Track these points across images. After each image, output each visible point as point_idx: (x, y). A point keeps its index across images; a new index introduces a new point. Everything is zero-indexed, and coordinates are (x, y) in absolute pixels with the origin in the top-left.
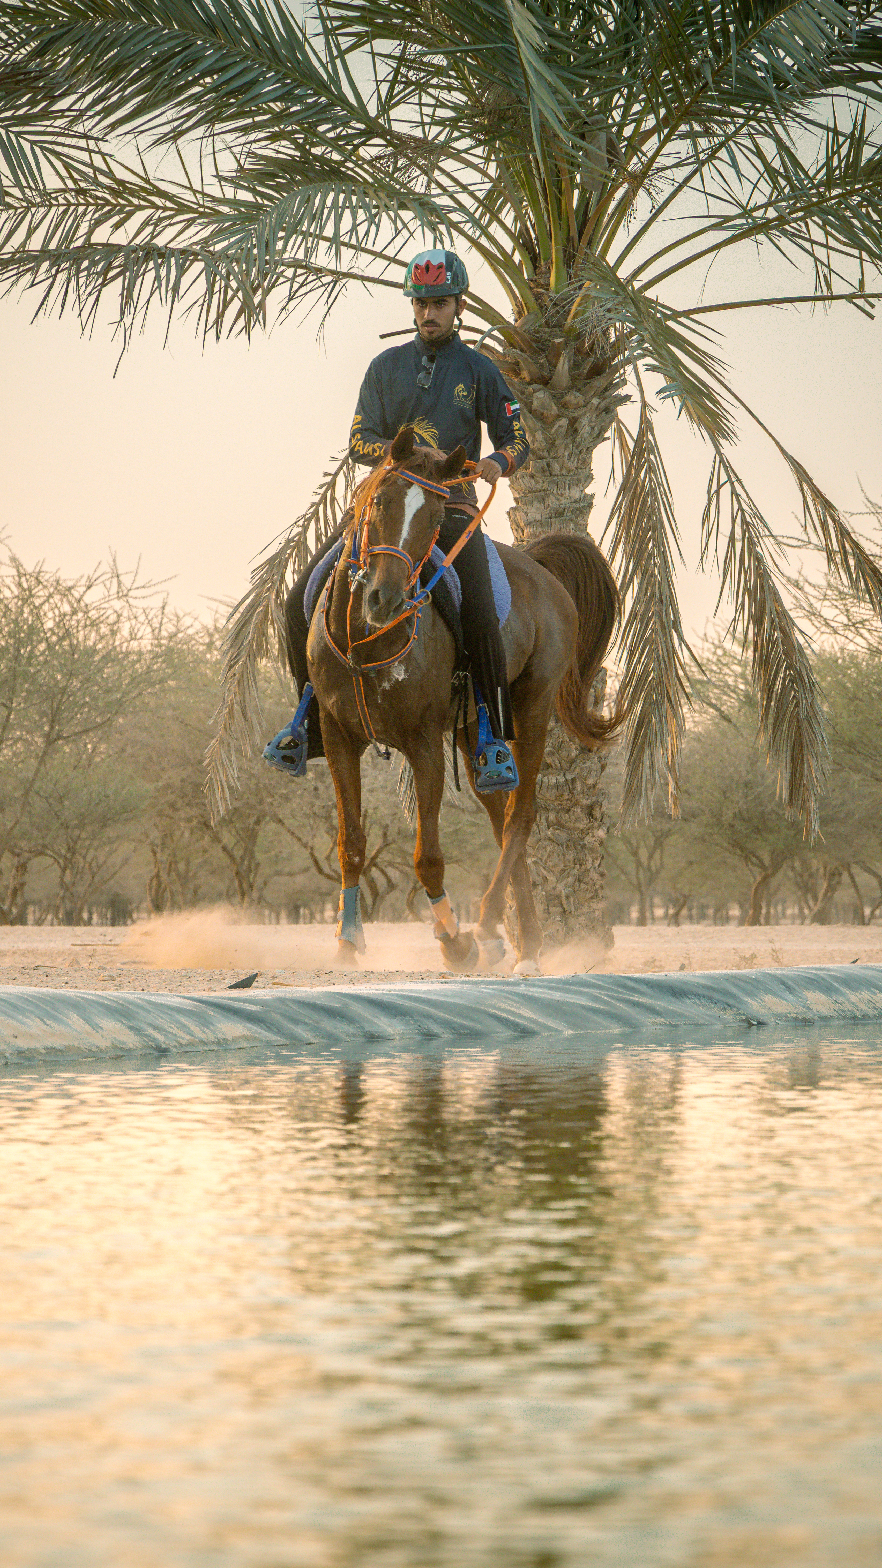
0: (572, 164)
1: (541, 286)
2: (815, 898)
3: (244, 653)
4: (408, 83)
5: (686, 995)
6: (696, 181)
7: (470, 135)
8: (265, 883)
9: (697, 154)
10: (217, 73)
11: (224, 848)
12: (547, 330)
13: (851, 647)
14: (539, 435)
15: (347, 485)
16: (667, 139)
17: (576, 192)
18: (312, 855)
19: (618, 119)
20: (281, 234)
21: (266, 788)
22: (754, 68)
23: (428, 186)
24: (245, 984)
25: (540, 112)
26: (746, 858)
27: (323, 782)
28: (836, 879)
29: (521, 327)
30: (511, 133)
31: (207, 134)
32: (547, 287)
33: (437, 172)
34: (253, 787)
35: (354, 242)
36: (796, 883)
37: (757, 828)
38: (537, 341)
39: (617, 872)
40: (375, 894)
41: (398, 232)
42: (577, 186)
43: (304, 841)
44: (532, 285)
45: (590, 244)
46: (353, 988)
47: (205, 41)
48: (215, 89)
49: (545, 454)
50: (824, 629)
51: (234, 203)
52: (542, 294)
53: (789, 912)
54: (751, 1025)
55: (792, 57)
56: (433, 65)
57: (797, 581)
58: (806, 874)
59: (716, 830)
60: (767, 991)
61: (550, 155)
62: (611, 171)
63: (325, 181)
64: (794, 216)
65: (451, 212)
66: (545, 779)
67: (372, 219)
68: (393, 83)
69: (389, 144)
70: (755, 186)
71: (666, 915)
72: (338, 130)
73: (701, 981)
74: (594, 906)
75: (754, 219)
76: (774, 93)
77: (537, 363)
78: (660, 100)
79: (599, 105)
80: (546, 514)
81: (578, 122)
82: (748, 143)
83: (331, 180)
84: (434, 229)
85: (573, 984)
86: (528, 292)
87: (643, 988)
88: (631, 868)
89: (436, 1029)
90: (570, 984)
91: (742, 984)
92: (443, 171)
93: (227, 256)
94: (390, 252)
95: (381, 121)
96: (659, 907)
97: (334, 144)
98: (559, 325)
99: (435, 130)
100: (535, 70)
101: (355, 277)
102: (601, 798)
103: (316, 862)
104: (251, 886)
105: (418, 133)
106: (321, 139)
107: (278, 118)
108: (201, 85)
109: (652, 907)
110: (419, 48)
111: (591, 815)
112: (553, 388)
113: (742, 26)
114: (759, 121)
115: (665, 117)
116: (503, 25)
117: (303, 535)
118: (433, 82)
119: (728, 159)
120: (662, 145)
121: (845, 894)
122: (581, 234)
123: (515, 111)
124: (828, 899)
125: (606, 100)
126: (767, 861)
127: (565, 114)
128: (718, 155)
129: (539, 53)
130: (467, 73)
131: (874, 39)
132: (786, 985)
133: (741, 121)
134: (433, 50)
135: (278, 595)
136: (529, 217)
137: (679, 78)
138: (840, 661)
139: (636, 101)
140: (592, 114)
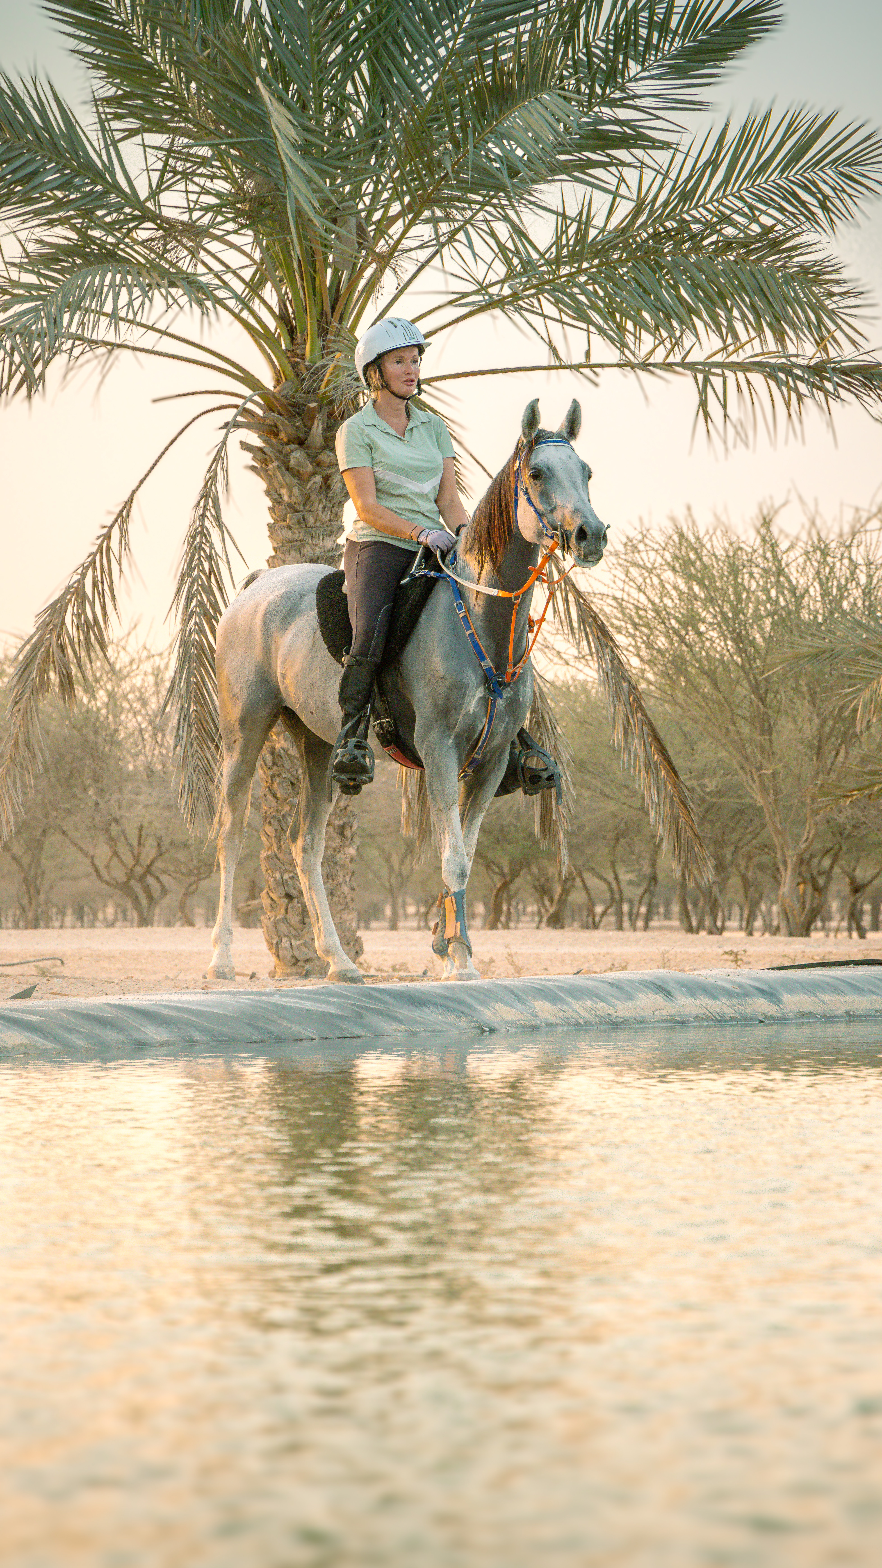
0: (325, 246)
1: (298, 356)
2: (551, 900)
3: (28, 690)
4: (175, 172)
5: (425, 1004)
6: (437, 261)
7: (233, 220)
8: (51, 887)
9: (437, 237)
10: (3, 164)
11: (14, 857)
12: (302, 395)
13: (581, 677)
14: (296, 491)
15: (121, 537)
16: (412, 223)
17: (329, 271)
18: (93, 864)
19: (368, 204)
20: (67, 312)
21: (51, 803)
22: (490, 159)
23: (195, 265)
24: (26, 994)
25: (296, 199)
26: (488, 867)
27: (102, 798)
28: (570, 884)
29: (280, 392)
30: (270, 217)
32: (303, 356)
33: (202, 254)
34: (39, 802)
35: (131, 317)
36: (535, 887)
38: (294, 406)
39: (371, 876)
40: (150, 898)
41: (169, 307)
42: (330, 265)
43: (86, 849)
44: (289, 354)
45: (341, 320)
46: (123, 998)
49: (301, 507)
50: (556, 660)
52: (298, 363)
53: (529, 909)
54: (483, 1031)
55: (523, 148)
56: (199, 157)
58: (543, 880)
60: (499, 1000)
61: (306, 238)
62: (361, 253)
63: (102, 262)
64: (527, 293)
65: (216, 289)
67: (145, 295)
68: (163, 172)
69: (160, 227)
70: (490, 265)
71: (418, 913)
72: (113, 215)
73: (438, 991)
74: (345, 917)
75: (491, 296)
76: (507, 181)
77: (294, 425)
78: (405, 188)
79: (350, 192)
81: (331, 208)
82: (484, 226)
83: (109, 262)
84: (201, 304)
85: (322, 994)
86: (286, 361)
87: (386, 998)
88: (384, 872)
89: (197, 1036)
91: (476, 993)
92: (208, 252)
93: (11, 331)
94: (161, 326)
95: (152, 206)
96: (410, 904)
97: (109, 228)
98: (314, 392)
99: (199, 214)
100: (292, 161)
101: (129, 347)
102: (351, 819)
103: (97, 870)
104: (38, 891)
105: (185, 218)
106: (97, 223)
107: (59, 205)
109: (404, 905)
110: (186, 140)
111: (342, 834)
112: (308, 448)
113: (480, 122)
114: (495, 206)
115: (410, 204)
116: (263, 121)
117: (81, 581)
118: (199, 171)
119: (465, 241)
120: (407, 229)
121: (577, 897)
122: (333, 309)
123: (274, 198)
124: (562, 901)
125: (356, 188)
126: (506, 870)
127: (319, 201)
128: (456, 237)
129: (295, 146)
130: (230, 162)
131: (596, 130)
132: (516, 995)
133: (478, 207)
134: (199, 142)
135: (59, 638)
136: (286, 293)
137: (422, 169)
138: (572, 689)
139: (384, 189)
140: (343, 201)
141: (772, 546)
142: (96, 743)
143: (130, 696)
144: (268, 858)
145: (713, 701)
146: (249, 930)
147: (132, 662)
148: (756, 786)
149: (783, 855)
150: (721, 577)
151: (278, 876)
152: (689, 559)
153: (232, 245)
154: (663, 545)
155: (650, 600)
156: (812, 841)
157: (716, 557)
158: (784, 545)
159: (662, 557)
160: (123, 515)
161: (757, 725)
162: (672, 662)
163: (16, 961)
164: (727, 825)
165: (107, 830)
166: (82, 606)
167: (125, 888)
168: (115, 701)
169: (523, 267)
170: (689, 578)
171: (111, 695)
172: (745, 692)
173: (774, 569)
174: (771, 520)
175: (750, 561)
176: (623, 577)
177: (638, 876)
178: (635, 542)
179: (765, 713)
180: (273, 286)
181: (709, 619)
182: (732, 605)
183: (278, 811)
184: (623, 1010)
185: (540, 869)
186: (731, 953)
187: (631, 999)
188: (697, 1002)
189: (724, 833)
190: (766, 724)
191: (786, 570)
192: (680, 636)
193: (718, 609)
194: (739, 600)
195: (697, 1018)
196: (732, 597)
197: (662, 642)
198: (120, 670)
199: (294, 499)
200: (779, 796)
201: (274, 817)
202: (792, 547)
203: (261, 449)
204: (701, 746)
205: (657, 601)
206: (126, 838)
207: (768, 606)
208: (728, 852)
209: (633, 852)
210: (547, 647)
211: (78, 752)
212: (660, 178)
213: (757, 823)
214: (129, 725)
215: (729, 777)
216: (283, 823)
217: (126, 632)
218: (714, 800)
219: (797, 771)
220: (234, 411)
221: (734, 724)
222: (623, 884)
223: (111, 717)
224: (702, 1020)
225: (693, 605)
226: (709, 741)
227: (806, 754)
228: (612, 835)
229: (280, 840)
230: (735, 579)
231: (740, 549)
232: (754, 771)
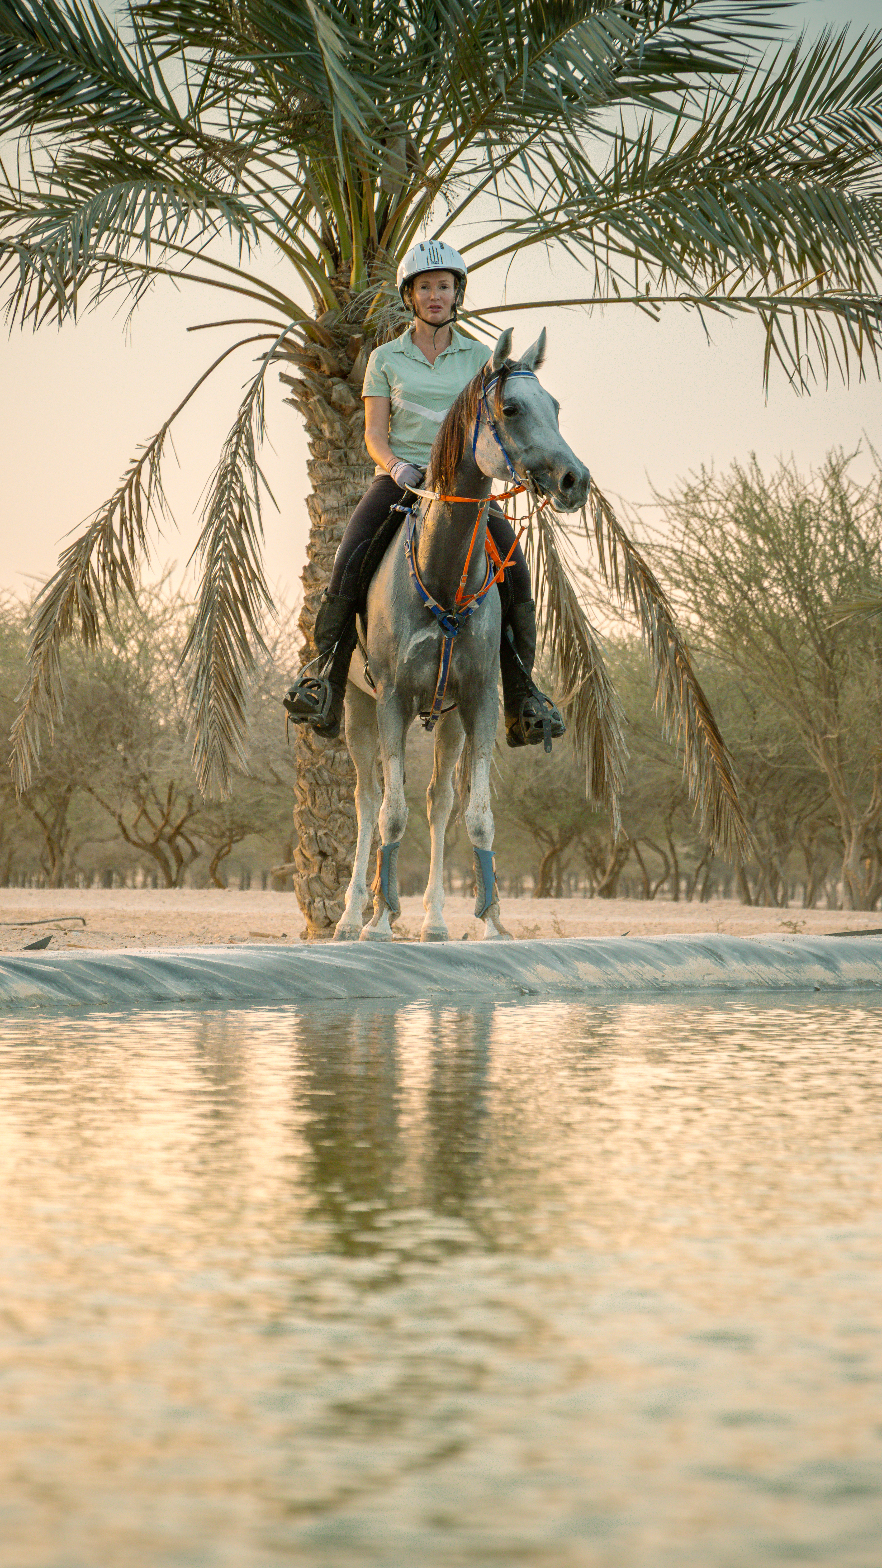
0: (373, 169)
1: (342, 284)
2: (604, 872)
4: (216, 88)
5: (461, 964)
6: (490, 187)
7: (275, 138)
8: (77, 849)
9: (491, 161)
10: (35, 75)
11: (37, 815)
12: (347, 326)
14: (337, 426)
15: (152, 472)
16: (464, 146)
17: (377, 196)
18: (120, 823)
19: (418, 125)
20: (94, 231)
21: (77, 758)
22: (546, 80)
23: (235, 186)
24: (41, 945)
25: (343, 118)
26: (536, 834)
27: (132, 754)
28: (623, 855)
29: (323, 321)
30: (315, 137)
31: (26, 133)
32: (347, 285)
33: (244, 173)
34: (64, 757)
35: (163, 238)
36: (586, 858)
37: (546, 804)
38: (337, 336)
39: (414, 844)
40: (180, 861)
41: (205, 228)
42: (378, 189)
43: (113, 808)
44: (333, 282)
45: (388, 245)
46: (143, 950)
47: (25, 45)
48: (34, 89)
49: (343, 444)
50: (612, 616)
51: (49, 199)
52: (343, 291)
53: (581, 885)
54: (523, 993)
55: (582, 71)
56: (241, 72)
57: (586, 570)
58: (595, 850)
59: (507, 806)
60: (540, 961)
61: (353, 159)
62: (410, 176)
63: (137, 179)
64: (584, 220)
65: (256, 211)
66: (337, 755)
67: (182, 217)
68: (203, 87)
69: (199, 145)
70: (547, 192)
71: (463, 886)
72: (150, 132)
73: (476, 950)
75: (546, 223)
76: (564, 104)
77: (336, 357)
78: (457, 109)
79: (400, 112)
80: (343, 501)
81: (379, 128)
82: (541, 150)
83: (143, 178)
84: (240, 228)
85: (354, 951)
86: (329, 290)
87: (420, 956)
89: (220, 992)
90: (350, 951)
91: (515, 953)
92: (250, 173)
93: (42, 250)
94: (194, 248)
95: (191, 123)
96: (457, 878)
97: (147, 144)
98: (357, 322)
99: (241, 132)
100: (339, 78)
101: (163, 271)
103: (124, 830)
104: (62, 852)
105: (226, 135)
106: (134, 140)
107: (94, 119)
108: (19, 87)
110: (228, 55)
112: (352, 381)
113: (536, 40)
114: (553, 130)
115: (463, 127)
116: (309, 34)
117: (109, 518)
118: (241, 87)
119: (521, 166)
120: (459, 152)
121: (631, 869)
122: (380, 235)
123: (319, 116)
124: (615, 874)
125: (406, 107)
126: (556, 837)
127: (366, 120)
128: (512, 161)
129: (342, 61)
130: (274, 79)
131: (662, 52)
132: (558, 956)
133: (535, 130)
134: (242, 57)
135: (84, 576)
136: (331, 218)
137: (476, 89)
138: (628, 647)
139: (435, 110)
140: (393, 120)
141: (841, 498)
142: (125, 696)
143: (163, 647)
144: (301, 813)
145: (776, 662)
146: (282, 894)
147: (165, 611)
148: (820, 751)
149: (848, 824)
150: (787, 531)
151: (312, 832)
152: (753, 510)
153: (274, 166)
154: (726, 495)
155: (711, 554)
156: (878, 811)
157: (782, 509)
158: (853, 499)
159: (725, 507)
160: (155, 448)
161: (822, 687)
162: (734, 619)
163: (36, 920)
164: (789, 794)
165: (136, 788)
166: (108, 544)
167: (153, 849)
168: (147, 651)
169: (581, 194)
170: (753, 530)
171: (142, 645)
172: (810, 653)
173: (842, 523)
174: (840, 471)
175: (818, 514)
176: (683, 528)
177: (696, 849)
178: (696, 492)
179: (831, 674)
180: (317, 210)
181: (774, 573)
182: (798, 560)
183: (313, 764)
184: (671, 974)
185: (593, 838)
186: (789, 924)
187: (679, 963)
188: (749, 967)
189: (786, 802)
190: (832, 687)
191: (856, 524)
192: (742, 592)
193: (782, 563)
194: (806, 555)
195: (750, 984)
196: (798, 552)
197: (722, 598)
198: (152, 620)
199: (335, 436)
200: (845, 763)
201: (309, 770)
202: (861, 500)
203: (301, 382)
204: (764, 709)
205: (719, 554)
206: (155, 796)
207: (836, 562)
208: (790, 823)
209: (689, 822)
210: (602, 601)
211: (107, 705)
212: (727, 99)
213: (821, 792)
214: (161, 677)
215: (792, 742)
216: (318, 776)
217: (160, 579)
218: (776, 766)
219: (864, 736)
220: (273, 341)
221: (798, 686)
222: (680, 858)
223: (141, 670)
224: (755, 986)
225: (756, 559)
226: (771, 704)
227: (873, 719)
228: (668, 802)
229: (314, 795)
230: (802, 531)
231: (807, 501)
232: (818, 736)
